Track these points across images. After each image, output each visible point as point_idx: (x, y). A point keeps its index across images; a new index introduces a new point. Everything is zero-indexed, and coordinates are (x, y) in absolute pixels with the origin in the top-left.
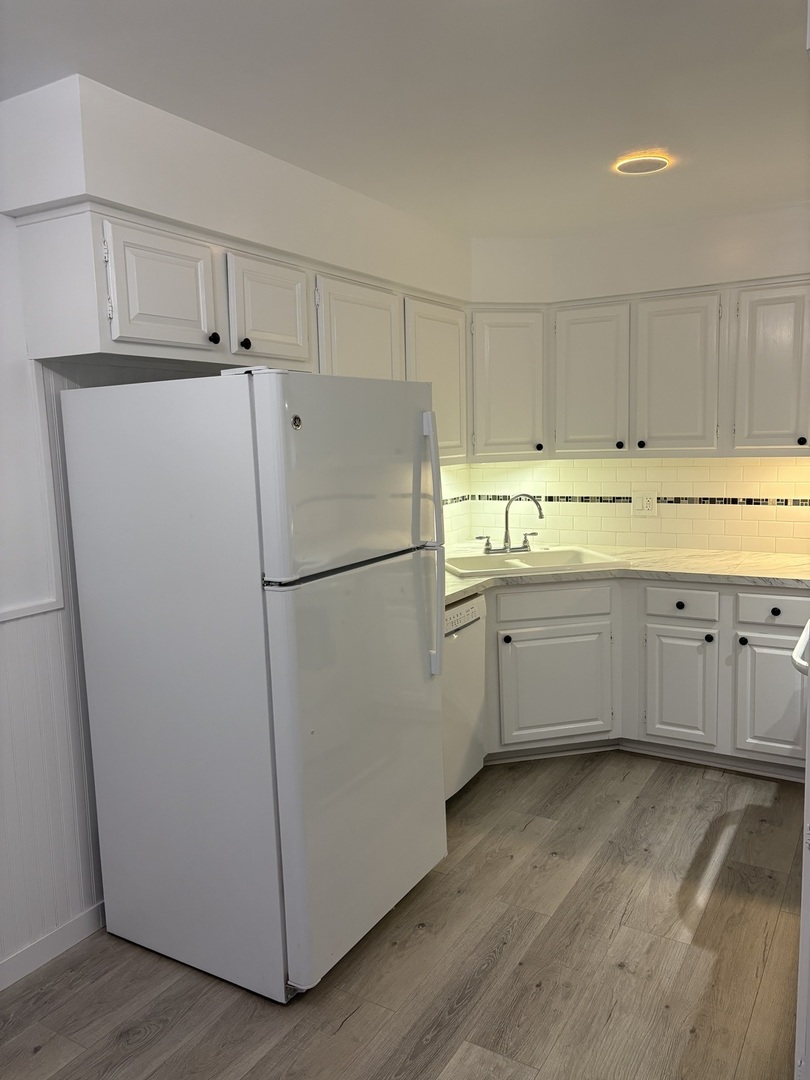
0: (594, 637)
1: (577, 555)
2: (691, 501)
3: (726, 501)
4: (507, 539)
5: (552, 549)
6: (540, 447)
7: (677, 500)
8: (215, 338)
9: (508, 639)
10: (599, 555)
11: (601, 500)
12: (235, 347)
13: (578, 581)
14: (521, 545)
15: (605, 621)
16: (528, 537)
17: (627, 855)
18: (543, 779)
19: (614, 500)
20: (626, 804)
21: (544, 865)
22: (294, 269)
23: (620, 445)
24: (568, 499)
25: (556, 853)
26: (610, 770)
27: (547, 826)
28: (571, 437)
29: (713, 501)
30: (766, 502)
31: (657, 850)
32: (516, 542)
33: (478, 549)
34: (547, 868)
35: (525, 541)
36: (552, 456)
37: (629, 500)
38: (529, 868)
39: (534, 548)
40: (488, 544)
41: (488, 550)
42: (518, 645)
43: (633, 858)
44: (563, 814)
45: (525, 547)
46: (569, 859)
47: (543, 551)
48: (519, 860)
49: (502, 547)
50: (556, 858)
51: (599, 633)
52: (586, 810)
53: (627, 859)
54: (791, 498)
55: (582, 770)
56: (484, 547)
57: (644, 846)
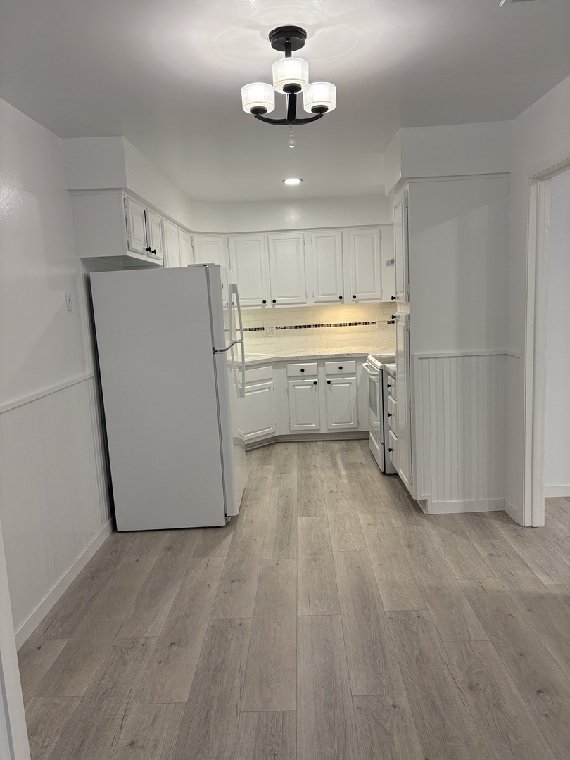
0: (267, 390)
2: (291, 327)
3: (306, 327)
7: (285, 328)
11: (250, 330)
19: (256, 329)
23: (264, 302)
29: (300, 327)
30: (322, 326)
37: (263, 329)
51: (269, 388)
54: (332, 323)
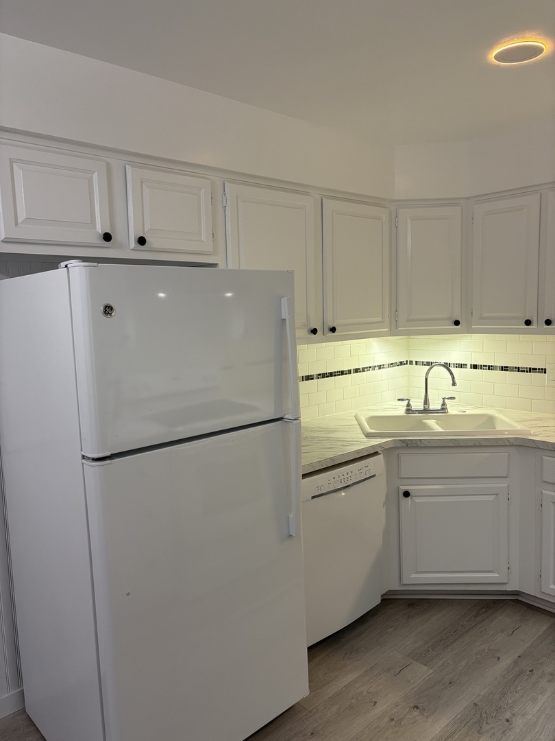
0: (491, 498)
1: (491, 419)
4: (426, 401)
5: (468, 412)
6: (457, 323)
8: (107, 237)
9: (407, 494)
10: (510, 422)
11: (519, 370)
12: (133, 243)
13: (475, 446)
14: (439, 407)
15: (503, 484)
16: (446, 400)
17: (487, 723)
18: (435, 621)
19: (530, 370)
20: (505, 662)
21: (401, 720)
22: (200, 177)
23: (528, 323)
24: (490, 368)
25: (417, 707)
26: (503, 620)
27: (421, 673)
28: (485, 315)
31: (519, 723)
32: (435, 404)
33: (400, 410)
34: (402, 723)
35: (444, 404)
36: (470, 331)
37: (544, 371)
38: (387, 719)
39: (453, 409)
40: (408, 405)
41: (409, 410)
42: (417, 500)
43: (492, 728)
44: (441, 662)
45: (444, 409)
46: (427, 717)
47: (460, 413)
48: (379, 710)
49: (421, 408)
50: (416, 713)
51: (497, 495)
52: (463, 663)
53: (485, 727)
55: (474, 617)
56: (405, 408)
57: (508, 715)
